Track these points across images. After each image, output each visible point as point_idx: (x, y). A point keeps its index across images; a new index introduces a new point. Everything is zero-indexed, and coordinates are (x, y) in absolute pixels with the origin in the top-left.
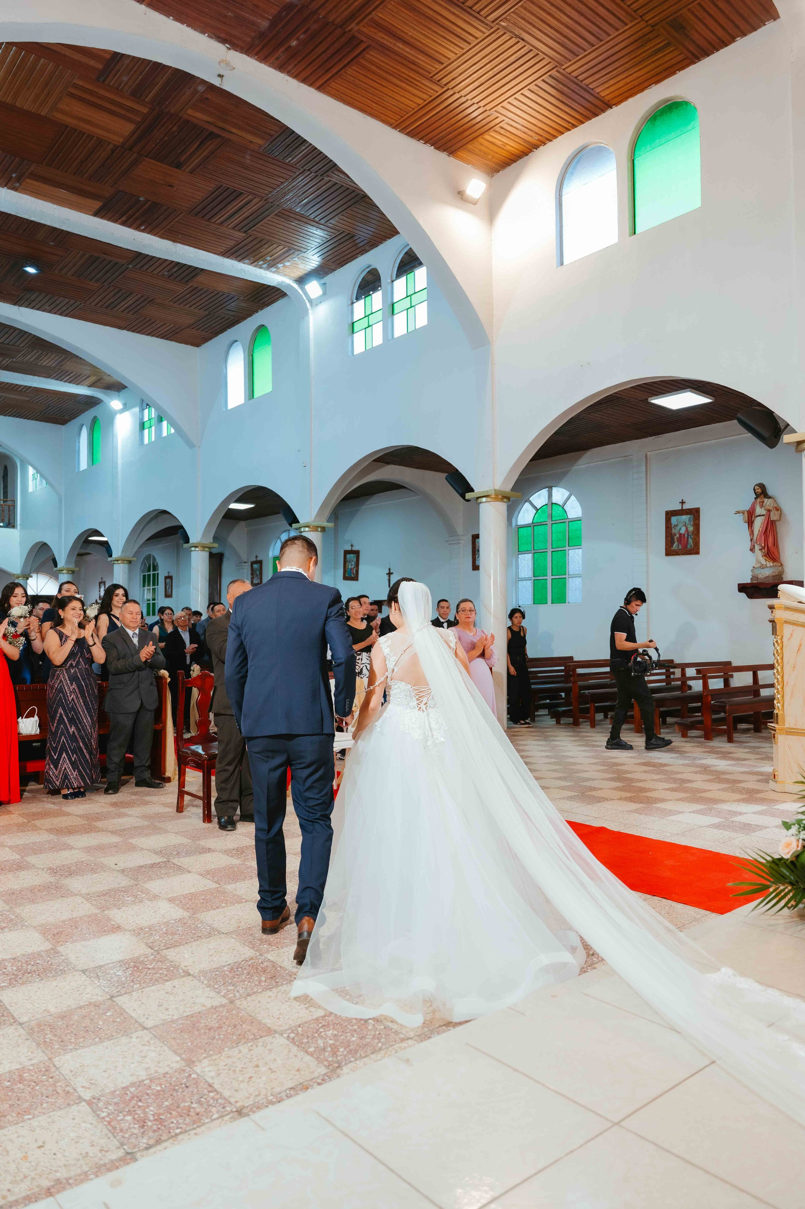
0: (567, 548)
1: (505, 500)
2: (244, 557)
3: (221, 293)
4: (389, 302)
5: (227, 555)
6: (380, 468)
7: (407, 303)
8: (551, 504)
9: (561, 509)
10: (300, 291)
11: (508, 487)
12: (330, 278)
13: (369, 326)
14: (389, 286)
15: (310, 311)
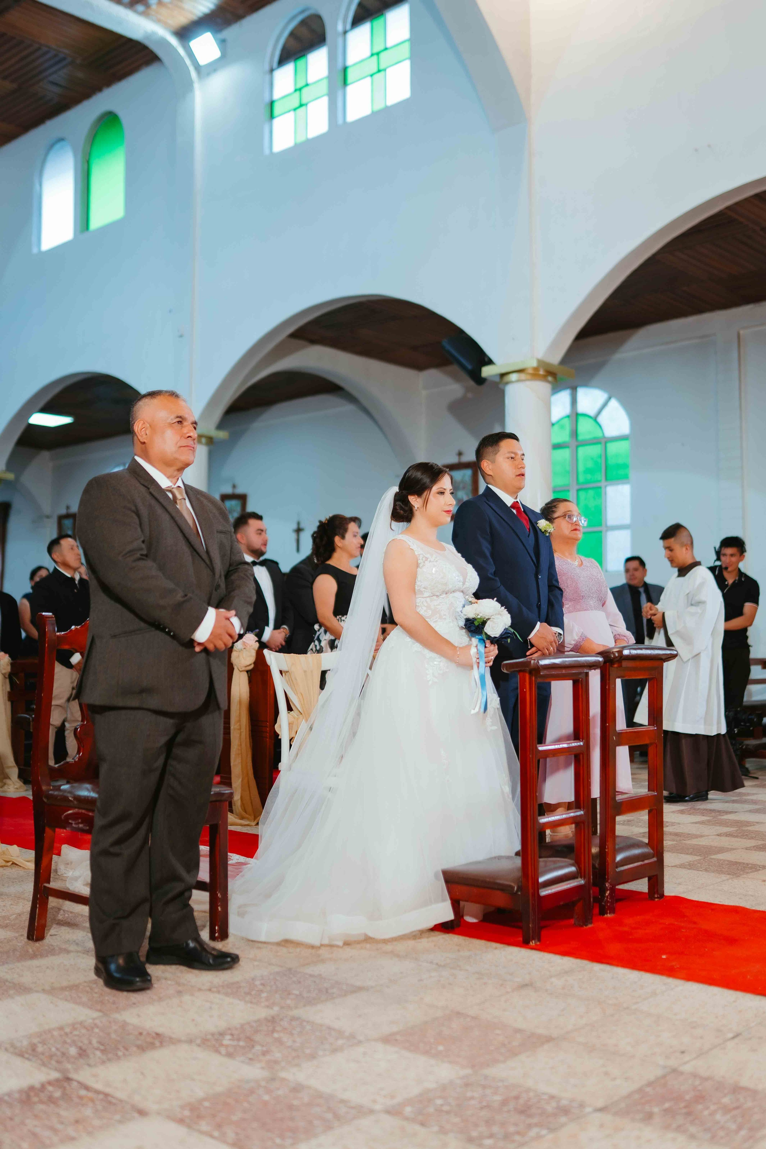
0: (603, 483)
1: (550, 378)
2: (46, 508)
3: (45, 49)
4: (340, 65)
5: (18, 504)
6: (297, 349)
7: (372, 65)
8: (575, 416)
9: (591, 421)
10: (181, 51)
11: (555, 359)
12: (233, 32)
13: (301, 105)
14: (340, 40)
15: (196, 85)
